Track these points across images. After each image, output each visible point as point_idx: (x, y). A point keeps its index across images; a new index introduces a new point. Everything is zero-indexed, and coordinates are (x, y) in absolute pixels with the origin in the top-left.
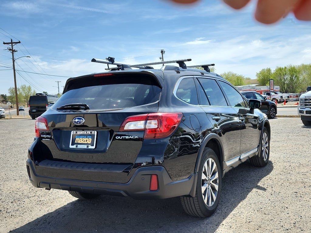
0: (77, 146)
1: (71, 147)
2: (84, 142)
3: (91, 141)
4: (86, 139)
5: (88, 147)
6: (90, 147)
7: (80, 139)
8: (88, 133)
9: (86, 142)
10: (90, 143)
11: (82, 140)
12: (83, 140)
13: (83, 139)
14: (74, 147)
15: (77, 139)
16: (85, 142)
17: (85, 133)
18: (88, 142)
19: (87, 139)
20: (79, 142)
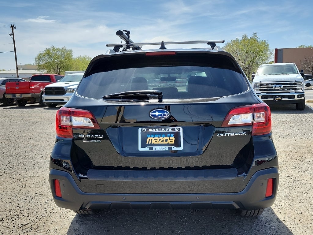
0: (151, 148)
1: (140, 149)
2: (162, 143)
3: (173, 141)
4: (165, 138)
5: (170, 148)
6: (174, 149)
7: (155, 138)
8: (169, 130)
9: (167, 143)
10: (173, 143)
11: (158, 140)
12: (160, 140)
13: (160, 138)
14: (147, 149)
15: (148, 139)
16: (164, 143)
17: (163, 130)
18: (169, 142)
19: (168, 138)
20: (153, 142)
